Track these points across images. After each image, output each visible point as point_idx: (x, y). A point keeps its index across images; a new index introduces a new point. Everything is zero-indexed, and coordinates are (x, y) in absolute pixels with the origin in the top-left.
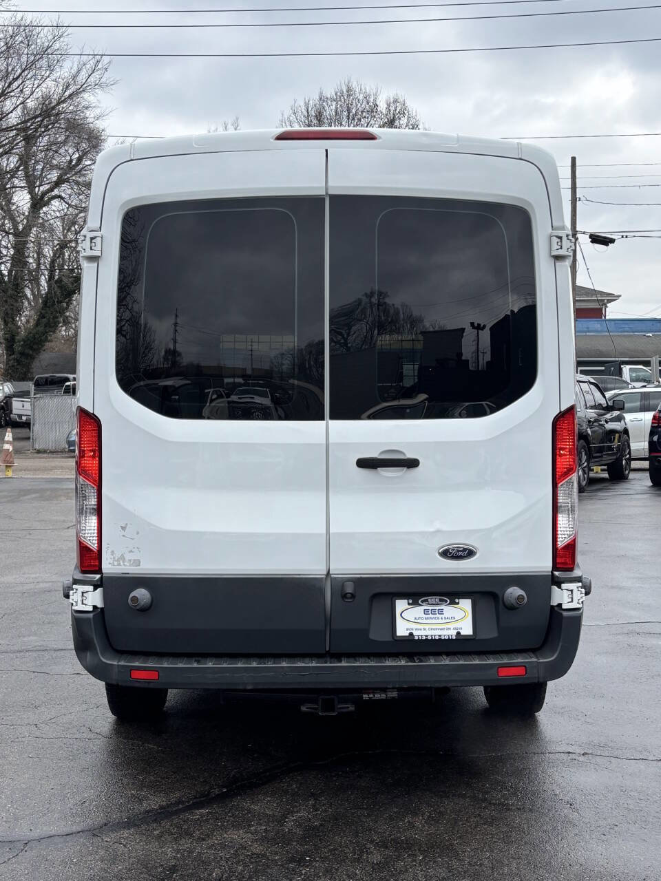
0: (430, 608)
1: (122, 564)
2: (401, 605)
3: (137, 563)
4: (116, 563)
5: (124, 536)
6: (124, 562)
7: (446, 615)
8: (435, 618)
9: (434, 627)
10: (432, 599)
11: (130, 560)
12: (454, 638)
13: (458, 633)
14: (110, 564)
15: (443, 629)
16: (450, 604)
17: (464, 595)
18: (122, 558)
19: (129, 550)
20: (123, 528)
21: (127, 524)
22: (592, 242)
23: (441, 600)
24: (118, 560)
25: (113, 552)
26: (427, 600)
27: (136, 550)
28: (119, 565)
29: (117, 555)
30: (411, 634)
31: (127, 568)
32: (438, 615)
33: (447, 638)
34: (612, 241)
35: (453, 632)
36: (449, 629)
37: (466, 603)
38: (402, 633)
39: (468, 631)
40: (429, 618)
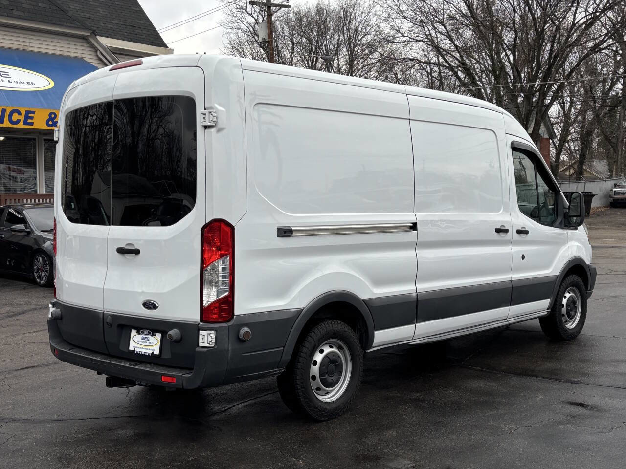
0: (145, 336)
2: (133, 332)
7: (150, 341)
8: (145, 342)
9: (144, 347)
10: (146, 331)
12: (150, 355)
13: (153, 352)
15: (147, 349)
16: (152, 335)
17: (159, 331)
23: (149, 332)
26: (143, 332)
30: (134, 349)
32: (147, 341)
33: (147, 354)
35: (151, 352)
36: (150, 349)
37: (159, 336)
38: (131, 348)
39: (157, 352)
40: (142, 342)
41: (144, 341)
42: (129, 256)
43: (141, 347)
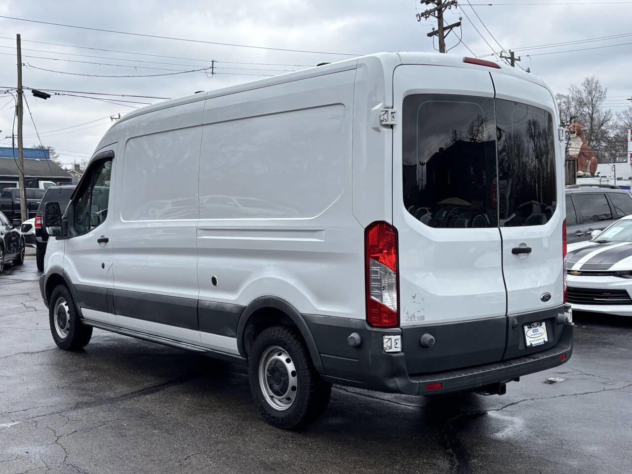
1: (413, 319)
2: (526, 328)
3: (423, 318)
4: (409, 320)
5: (414, 302)
6: (414, 318)
7: (540, 331)
9: (537, 339)
10: (535, 324)
11: (418, 317)
12: (543, 343)
13: (544, 341)
14: (406, 320)
16: (540, 325)
17: (543, 321)
18: (413, 316)
19: (417, 310)
20: (414, 297)
21: (416, 295)
22: (34, 95)
23: (538, 324)
24: (411, 318)
25: (407, 313)
26: (533, 325)
27: (422, 310)
28: (412, 320)
29: (410, 315)
30: (531, 344)
31: (417, 322)
32: (537, 333)
33: (541, 344)
34: (49, 96)
35: (542, 341)
36: (541, 339)
37: (544, 324)
38: (528, 344)
39: (546, 340)
40: (535, 334)
41: (535, 333)
42: (522, 256)
43: (535, 339)
